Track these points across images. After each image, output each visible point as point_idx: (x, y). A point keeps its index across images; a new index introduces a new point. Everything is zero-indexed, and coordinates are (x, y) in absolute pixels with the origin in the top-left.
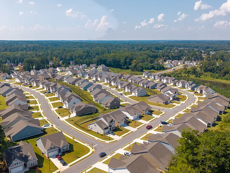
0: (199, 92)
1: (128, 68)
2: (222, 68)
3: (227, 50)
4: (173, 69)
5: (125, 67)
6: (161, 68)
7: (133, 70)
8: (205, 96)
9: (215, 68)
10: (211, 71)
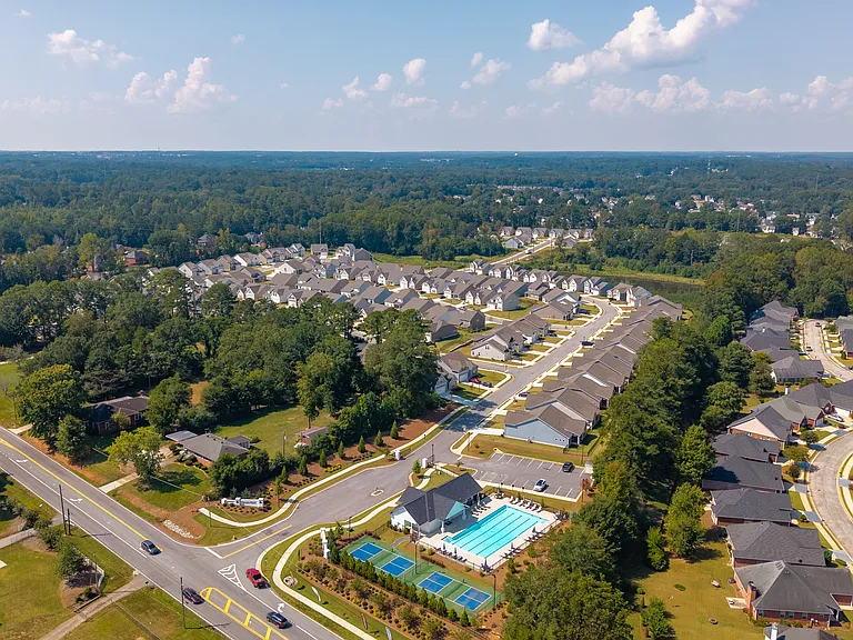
0: (618, 298)
1: (409, 252)
2: (650, 245)
3: (647, 194)
4: (527, 252)
5: (402, 249)
6: (496, 250)
7: (426, 257)
8: (632, 304)
9: (634, 246)
10: (623, 254)
